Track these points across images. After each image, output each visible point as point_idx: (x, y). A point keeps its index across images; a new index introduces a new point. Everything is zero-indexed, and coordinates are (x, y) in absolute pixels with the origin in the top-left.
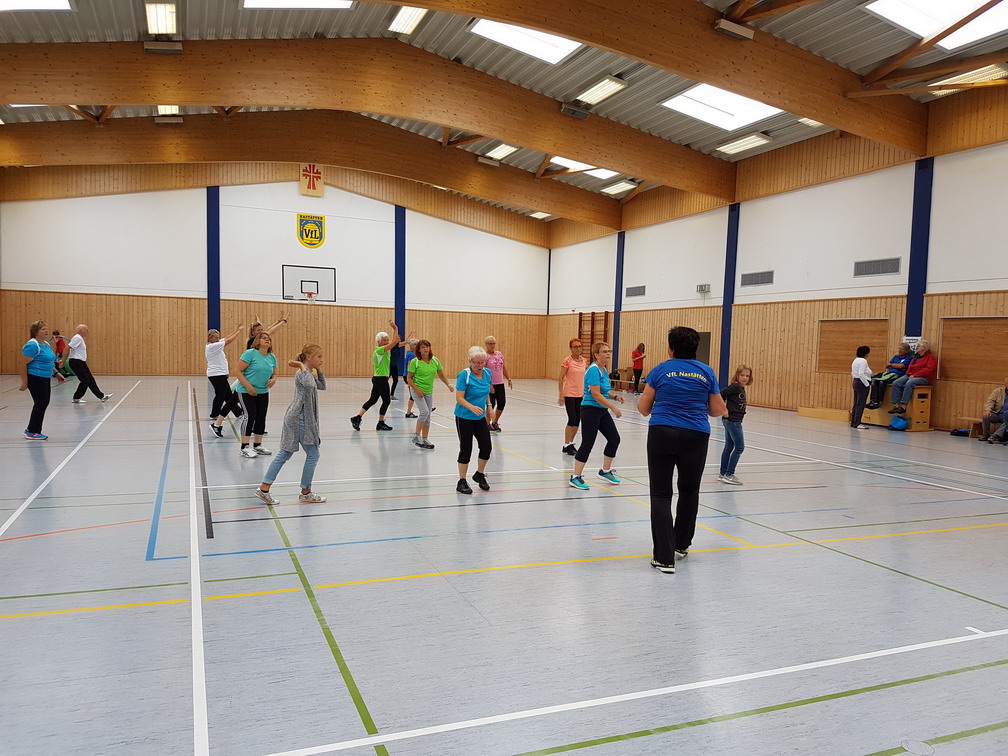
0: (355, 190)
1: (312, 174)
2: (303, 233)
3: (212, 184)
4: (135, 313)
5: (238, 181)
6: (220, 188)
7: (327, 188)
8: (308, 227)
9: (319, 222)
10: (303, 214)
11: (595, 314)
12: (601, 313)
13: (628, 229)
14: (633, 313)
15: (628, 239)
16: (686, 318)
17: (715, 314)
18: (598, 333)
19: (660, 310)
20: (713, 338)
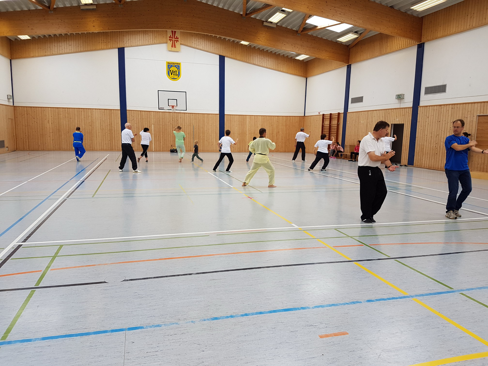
0: (197, 47)
1: (174, 39)
2: (170, 73)
3: (121, 46)
4: (83, 117)
5: (134, 44)
6: (125, 49)
7: (183, 47)
8: (172, 69)
9: (178, 66)
10: (169, 62)
11: (332, 115)
12: (336, 114)
13: (353, 63)
14: (355, 113)
15: (353, 69)
16: (389, 115)
17: (407, 112)
18: (334, 126)
19: (372, 111)
20: (405, 127)
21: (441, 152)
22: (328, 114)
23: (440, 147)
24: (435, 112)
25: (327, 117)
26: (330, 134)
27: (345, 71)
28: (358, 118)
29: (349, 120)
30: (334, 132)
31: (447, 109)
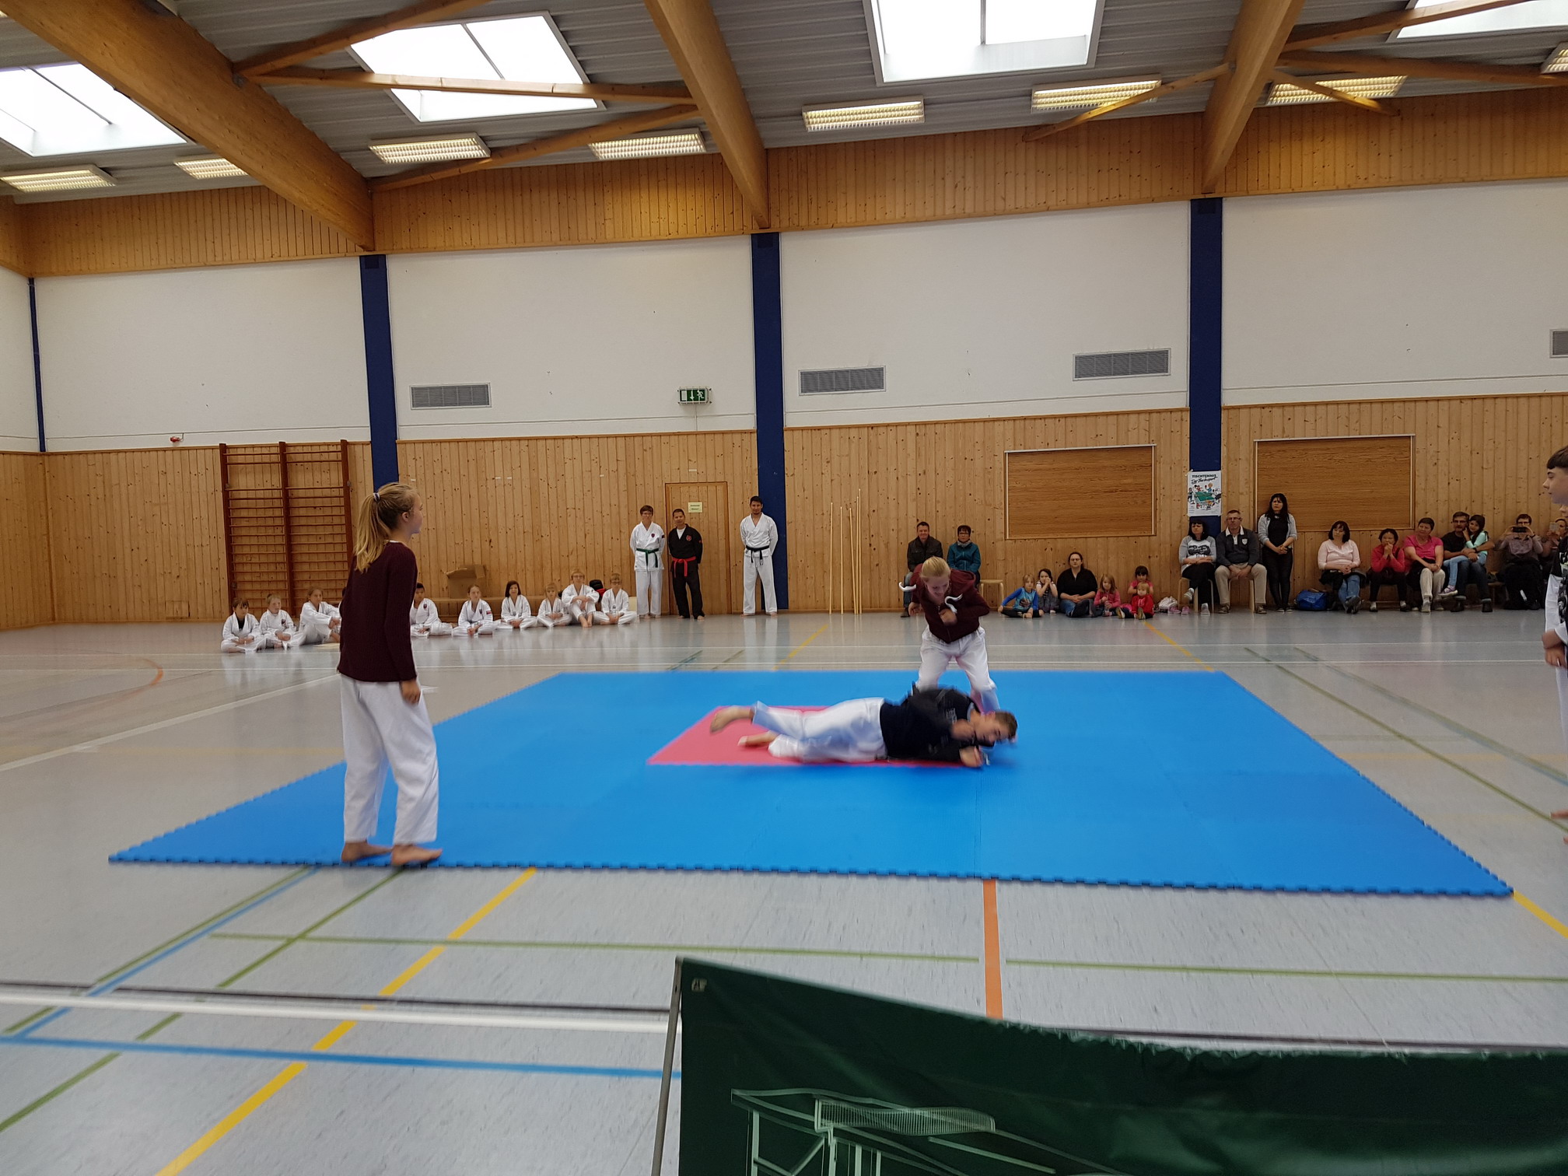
11: (292, 448)
12: (319, 445)
13: (401, 251)
14: (452, 444)
15: (400, 273)
16: (648, 454)
17: (736, 446)
18: (310, 493)
19: (555, 438)
20: (734, 493)
21: (893, 558)
22: (261, 446)
23: (887, 545)
24: (853, 445)
25: (258, 459)
26: (289, 527)
27: (348, 277)
28: (472, 464)
29: (418, 473)
30: (320, 521)
31: (900, 438)
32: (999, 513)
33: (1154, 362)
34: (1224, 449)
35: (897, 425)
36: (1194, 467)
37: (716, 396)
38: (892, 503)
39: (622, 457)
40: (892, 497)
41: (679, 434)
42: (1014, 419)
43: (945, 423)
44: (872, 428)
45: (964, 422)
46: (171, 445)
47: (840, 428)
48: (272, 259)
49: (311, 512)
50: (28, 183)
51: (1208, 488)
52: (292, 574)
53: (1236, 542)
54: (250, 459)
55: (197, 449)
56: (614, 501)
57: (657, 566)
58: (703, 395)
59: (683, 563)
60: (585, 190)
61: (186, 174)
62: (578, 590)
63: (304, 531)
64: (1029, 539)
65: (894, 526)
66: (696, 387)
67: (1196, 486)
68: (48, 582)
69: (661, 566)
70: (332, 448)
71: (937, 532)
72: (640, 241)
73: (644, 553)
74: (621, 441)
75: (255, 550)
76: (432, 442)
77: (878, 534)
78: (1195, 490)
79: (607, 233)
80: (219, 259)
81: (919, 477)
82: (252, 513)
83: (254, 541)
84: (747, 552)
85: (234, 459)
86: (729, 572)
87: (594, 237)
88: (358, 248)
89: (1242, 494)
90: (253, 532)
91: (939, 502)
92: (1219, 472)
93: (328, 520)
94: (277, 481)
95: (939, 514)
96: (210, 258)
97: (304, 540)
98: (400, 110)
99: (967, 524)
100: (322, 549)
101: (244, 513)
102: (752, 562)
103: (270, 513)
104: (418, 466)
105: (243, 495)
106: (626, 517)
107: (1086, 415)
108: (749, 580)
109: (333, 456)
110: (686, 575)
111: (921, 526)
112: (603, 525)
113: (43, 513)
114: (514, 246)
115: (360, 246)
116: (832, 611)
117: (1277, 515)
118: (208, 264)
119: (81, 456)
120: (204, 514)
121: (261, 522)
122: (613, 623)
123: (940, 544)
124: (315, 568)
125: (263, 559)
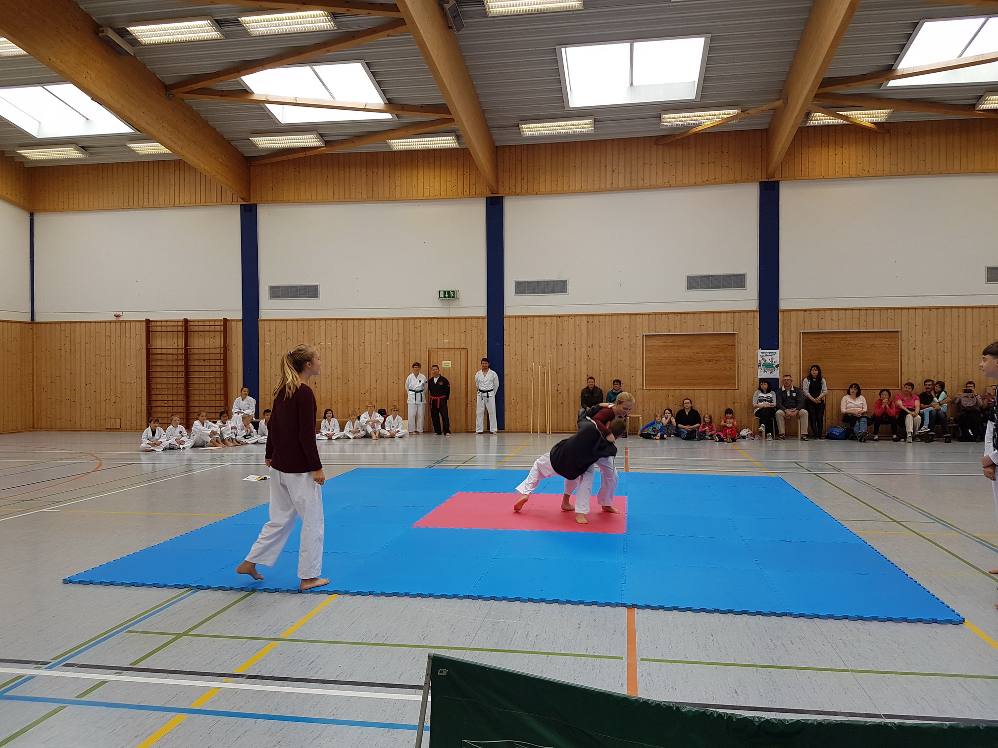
11: (192, 323)
12: (209, 321)
13: (267, 202)
14: (294, 322)
15: (266, 217)
16: (418, 330)
17: (474, 326)
18: (202, 351)
19: (359, 319)
20: (472, 356)
21: (572, 399)
22: (172, 321)
23: (568, 391)
24: (547, 328)
25: (169, 329)
26: (187, 372)
27: (232, 217)
28: (306, 334)
29: (271, 339)
30: (207, 369)
31: (577, 323)
32: (639, 372)
33: (737, 281)
34: (781, 336)
35: (575, 316)
36: (763, 346)
37: (462, 295)
38: (572, 364)
39: (401, 332)
40: (571, 360)
41: (438, 318)
42: (649, 314)
43: (605, 315)
44: (560, 317)
45: (617, 315)
46: (114, 319)
47: (539, 316)
48: (185, 205)
49: (202, 363)
50: (33, 154)
51: (771, 360)
52: (188, 402)
53: (789, 395)
54: (164, 329)
55: (131, 322)
56: (395, 359)
57: (422, 401)
58: (454, 294)
59: (437, 400)
60: (383, 168)
61: (133, 151)
62: (370, 415)
63: (196, 375)
64: (658, 390)
65: (572, 379)
66: (449, 289)
67: (763, 359)
68: (31, 404)
69: (424, 401)
70: (217, 323)
71: (600, 383)
72: (417, 199)
73: (414, 393)
74: (401, 322)
75: (165, 386)
76: (281, 320)
77: (563, 384)
78: (763, 362)
79: (396, 195)
80: (151, 204)
81: (589, 349)
82: (164, 363)
83: (164, 381)
84: (479, 393)
85: (154, 329)
86: (467, 405)
87: (388, 197)
88: (239, 199)
89: (792, 365)
90: (164, 375)
91: (601, 364)
92: (778, 350)
93: (212, 368)
94: (181, 343)
95: (601, 372)
96: (146, 204)
97: (196, 381)
98: (270, 116)
99: (619, 379)
100: (207, 387)
101: (159, 363)
102: (482, 399)
103: (175, 363)
104: (272, 335)
105: (159, 351)
106: (403, 369)
107: (694, 313)
108: (480, 411)
109: (218, 328)
110: (438, 407)
111: (589, 379)
112: (388, 374)
113: (31, 360)
114: (338, 200)
115: (241, 198)
116: (532, 432)
117: (815, 378)
118: (144, 207)
119: (57, 325)
120: (133, 363)
121: (169, 369)
122: (392, 437)
123: (602, 391)
124: (202, 398)
125: (170, 392)
